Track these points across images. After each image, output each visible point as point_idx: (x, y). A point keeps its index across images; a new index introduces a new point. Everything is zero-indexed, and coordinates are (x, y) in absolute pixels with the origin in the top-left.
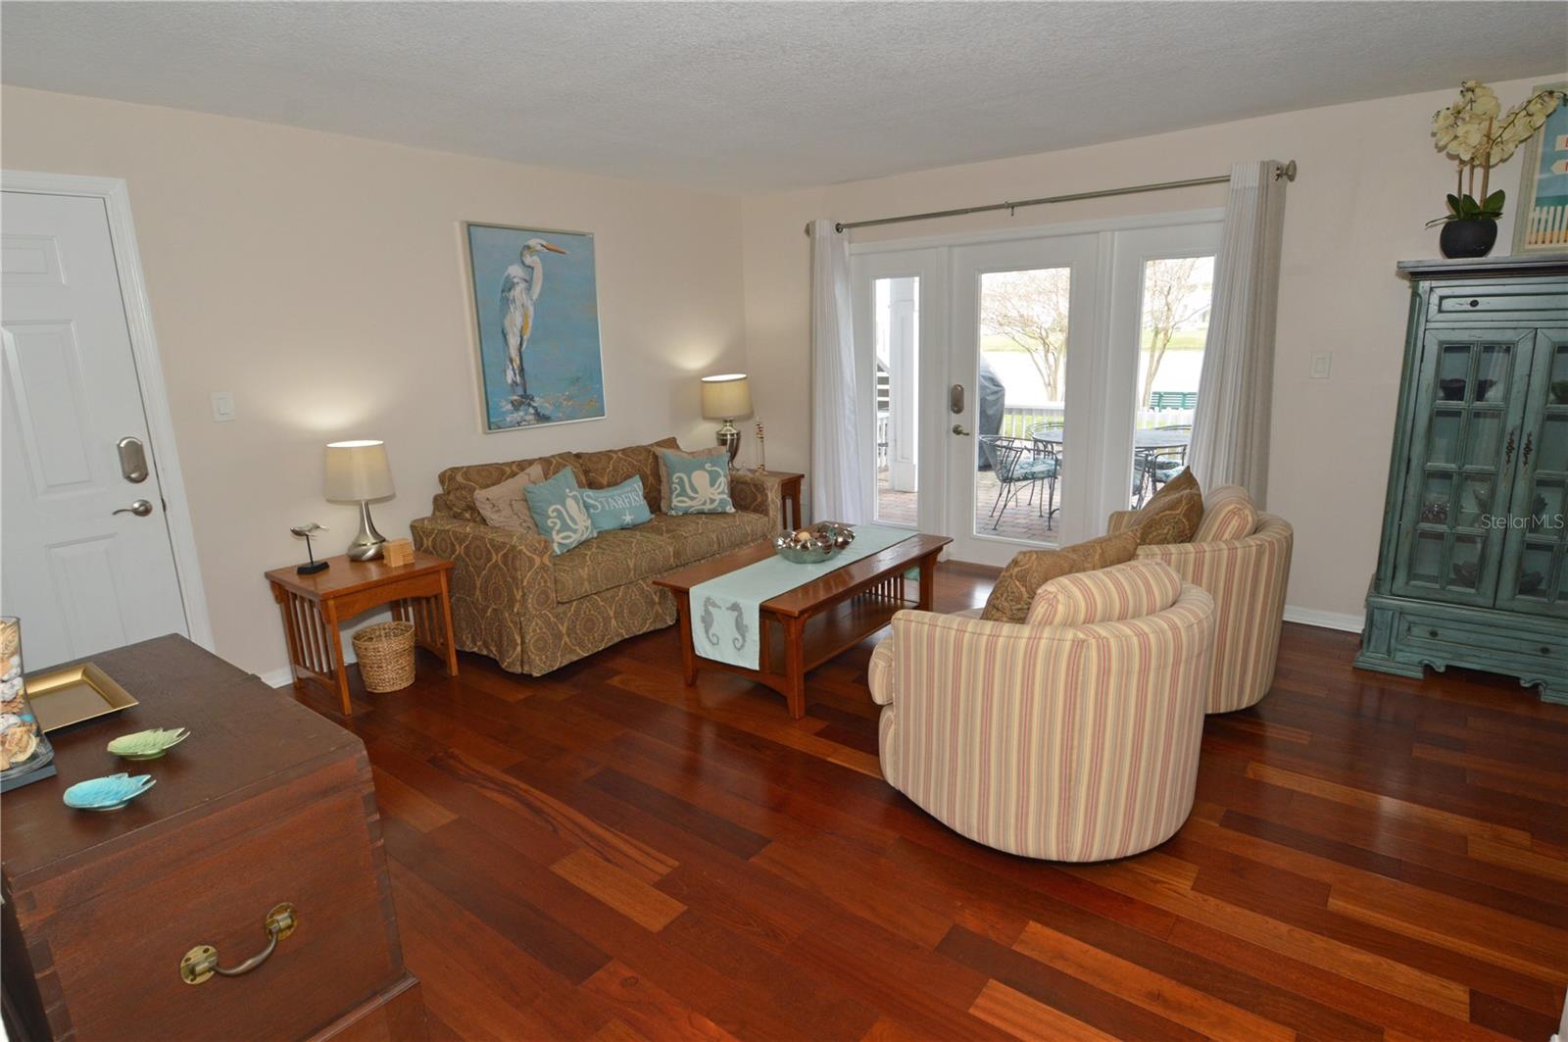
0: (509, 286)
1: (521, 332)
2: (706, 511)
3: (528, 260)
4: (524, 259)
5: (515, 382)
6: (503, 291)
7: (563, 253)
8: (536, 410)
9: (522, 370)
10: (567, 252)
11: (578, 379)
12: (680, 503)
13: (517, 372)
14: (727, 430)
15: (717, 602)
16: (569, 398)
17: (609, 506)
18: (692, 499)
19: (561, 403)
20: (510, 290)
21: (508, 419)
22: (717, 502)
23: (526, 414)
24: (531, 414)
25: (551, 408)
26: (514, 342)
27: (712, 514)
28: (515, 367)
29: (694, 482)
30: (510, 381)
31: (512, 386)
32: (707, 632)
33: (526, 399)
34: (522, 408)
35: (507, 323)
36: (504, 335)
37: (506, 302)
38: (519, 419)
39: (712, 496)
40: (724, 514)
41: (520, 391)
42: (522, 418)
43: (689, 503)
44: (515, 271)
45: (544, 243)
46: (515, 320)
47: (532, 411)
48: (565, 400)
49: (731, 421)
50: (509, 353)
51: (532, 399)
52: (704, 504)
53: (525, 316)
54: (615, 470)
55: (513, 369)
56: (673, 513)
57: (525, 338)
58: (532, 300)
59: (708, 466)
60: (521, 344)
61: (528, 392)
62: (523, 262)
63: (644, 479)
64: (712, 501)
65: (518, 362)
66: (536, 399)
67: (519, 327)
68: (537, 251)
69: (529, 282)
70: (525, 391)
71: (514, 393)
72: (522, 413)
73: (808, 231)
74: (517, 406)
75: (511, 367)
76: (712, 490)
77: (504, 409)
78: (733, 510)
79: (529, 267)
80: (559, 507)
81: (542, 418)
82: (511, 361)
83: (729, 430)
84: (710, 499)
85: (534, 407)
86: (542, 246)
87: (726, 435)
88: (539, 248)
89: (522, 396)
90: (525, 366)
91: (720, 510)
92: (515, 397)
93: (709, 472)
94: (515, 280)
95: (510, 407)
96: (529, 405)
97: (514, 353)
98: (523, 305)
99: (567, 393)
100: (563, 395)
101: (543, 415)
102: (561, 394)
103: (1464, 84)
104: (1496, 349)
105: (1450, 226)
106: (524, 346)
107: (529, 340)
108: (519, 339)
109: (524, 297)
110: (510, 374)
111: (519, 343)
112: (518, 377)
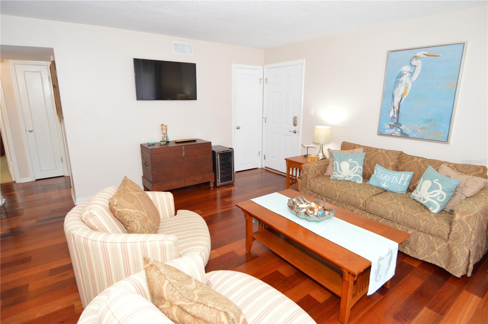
0: (401, 75)
1: (402, 95)
3: (414, 63)
4: (412, 62)
5: (394, 117)
6: (397, 78)
7: (439, 56)
8: (402, 130)
9: (398, 111)
10: (440, 56)
11: (431, 120)
13: (396, 113)
16: (423, 128)
19: (416, 130)
20: (401, 77)
21: (387, 132)
23: (396, 131)
24: (398, 132)
25: (410, 131)
26: (397, 99)
28: (395, 110)
30: (391, 116)
31: (392, 118)
33: (397, 124)
34: (394, 128)
35: (396, 92)
36: (393, 97)
37: (397, 83)
41: (395, 121)
42: (393, 132)
44: (406, 69)
45: (426, 53)
46: (400, 90)
47: (399, 130)
48: (419, 128)
50: (393, 104)
51: (401, 125)
53: (406, 88)
55: (394, 111)
57: (404, 98)
58: (411, 81)
60: (401, 101)
61: (399, 122)
62: (411, 64)
65: (397, 108)
66: (403, 126)
67: (402, 93)
68: (421, 58)
69: (412, 73)
70: (398, 121)
71: (392, 121)
72: (393, 130)
74: (392, 127)
75: (393, 110)
77: (385, 127)
79: (414, 66)
82: (394, 108)
85: (400, 129)
86: (425, 54)
88: (422, 56)
89: (395, 123)
90: (400, 111)
92: (392, 123)
94: (404, 73)
95: (388, 126)
96: (398, 127)
97: (396, 104)
98: (406, 84)
99: (421, 126)
100: (419, 126)
101: (405, 133)
102: (418, 126)
106: (402, 102)
107: (405, 99)
108: (400, 98)
109: (408, 80)
110: (392, 114)
111: (400, 100)
112: (395, 115)
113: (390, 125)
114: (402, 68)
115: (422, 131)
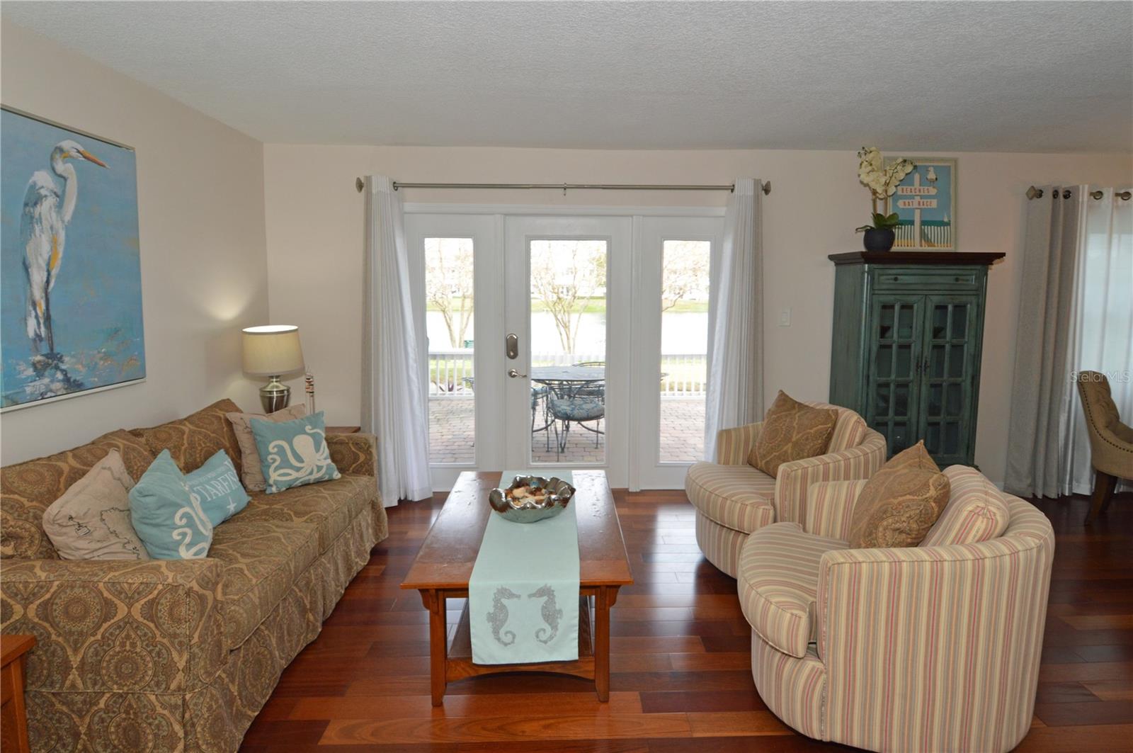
0: (34, 199)
1: (48, 264)
2: (311, 482)
3: (60, 167)
4: (55, 164)
5: (38, 337)
6: (26, 205)
7: (103, 166)
8: (66, 375)
9: (48, 318)
10: (107, 166)
11: (117, 331)
12: (278, 477)
13: (42, 321)
14: (273, 387)
15: (514, 591)
16: (106, 356)
17: (211, 497)
18: (298, 469)
19: (96, 364)
20: (36, 204)
21: (28, 390)
22: (325, 467)
23: (52, 381)
24: (59, 381)
25: (84, 370)
26: (38, 277)
27: (319, 482)
28: (40, 314)
29: (296, 448)
30: (31, 334)
31: (34, 340)
32: (496, 632)
33: (53, 358)
34: (46, 373)
35: (30, 249)
36: (26, 268)
37: (30, 220)
38: (43, 389)
39: (319, 464)
40: (330, 480)
41: (45, 350)
42: (47, 386)
43: (295, 475)
44: (43, 179)
45: (81, 149)
46: (41, 248)
47: (60, 376)
48: (101, 359)
49: (277, 377)
50: (32, 295)
51: (60, 359)
52: (311, 473)
53: (54, 242)
54: (192, 445)
55: (37, 317)
56: (274, 489)
57: (54, 272)
58: (63, 222)
59: (308, 428)
60: (48, 282)
61: (56, 351)
62: (54, 170)
63: (227, 453)
64: (319, 468)
65: (43, 306)
66: (66, 359)
67: (46, 256)
68: (71, 157)
69: (60, 197)
70: (52, 349)
71: (37, 351)
72: (46, 380)
73: (360, 186)
74: (40, 369)
75: (33, 313)
76: (318, 456)
77: (25, 376)
78: (339, 476)
79: (61, 176)
80: (187, 509)
81: (73, 385)
82: (34, 304)
83: (275, 387)
84: (317, 466)
85: (62, 371)
86: (79, 152)
87: (271, 392)
88: (74, 153)
89: (46, 356)
90: (52, 313)
91: (327, 478)
92: (39, 358)
93: (313, 435)
94: (43, 192)
95: (30, 372)
96: (57, 368)
97: (38, 294)
98: (52, 228)
99: (103, 350)
100: (99, 352)
101: (75, 381)
102: (96, 352)
103: (863, 148)
104: (907, 307)
105: (869, 233)
106: (52, 285)
107: (58, 276)
108: (46, 274)
109: (54, 215)
110: (32, 323)
111: (45, 279)
112: (43, 329)
113: (34, 365)
114: (32, 174)
115: (106, 364)
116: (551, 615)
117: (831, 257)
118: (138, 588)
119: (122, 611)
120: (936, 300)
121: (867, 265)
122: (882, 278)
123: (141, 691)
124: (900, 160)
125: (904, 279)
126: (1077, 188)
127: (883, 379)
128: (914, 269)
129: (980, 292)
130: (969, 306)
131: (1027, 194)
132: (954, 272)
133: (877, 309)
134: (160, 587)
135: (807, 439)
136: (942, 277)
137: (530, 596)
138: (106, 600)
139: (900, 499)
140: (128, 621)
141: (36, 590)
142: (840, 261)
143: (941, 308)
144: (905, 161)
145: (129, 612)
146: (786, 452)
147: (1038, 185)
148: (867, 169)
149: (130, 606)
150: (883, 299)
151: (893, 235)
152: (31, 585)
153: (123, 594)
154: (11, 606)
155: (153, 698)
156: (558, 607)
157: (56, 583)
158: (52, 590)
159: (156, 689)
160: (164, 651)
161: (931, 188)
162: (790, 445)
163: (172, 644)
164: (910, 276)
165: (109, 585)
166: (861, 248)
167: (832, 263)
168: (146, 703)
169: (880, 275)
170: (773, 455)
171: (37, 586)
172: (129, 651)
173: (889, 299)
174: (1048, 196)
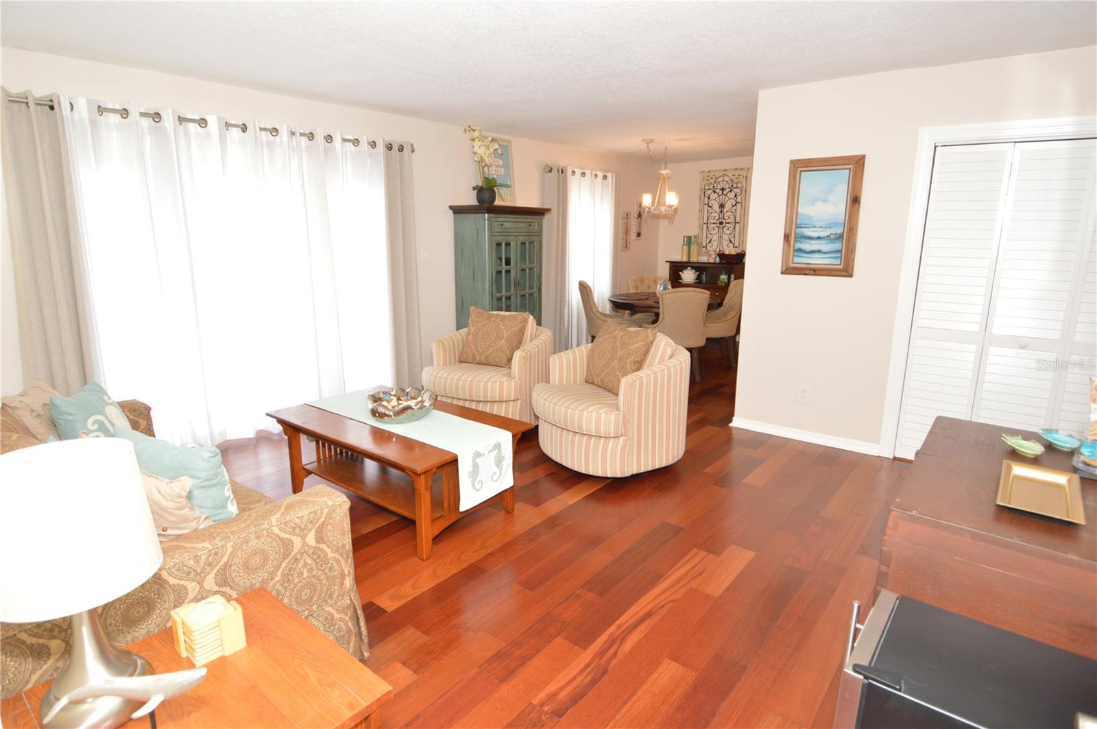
15: (482, 452)
32: (473, 484)
103: (469, 126)
104: (508, 244)
105: (480, 190)
116: (499, 461)
117: (451, 207)
118: (309, 518)
119: (297, 542)
120: (521, 239)
121: (486, 215)
122: (496, 223)
123: (320, 609)
124: (490, 139)
125: (507, 225)
126: (566, 168)
127: (499, 295)
128: (511, 218)
129: (539, 233)
130: (535, 243)
131: (544, 169)
132: (527, 220)
133: (494, 245)
134: (326, 511)
135: (514, 335)
136: (521, 223)
137: (488, 453)
138: (282, 540)
139: (635, 346)
140: (303, 552)
141: (210, 559)
142: (457, 210)
143: (523, 243)
144: (493, 140)
145: (304, 542)
146: (502, 345)
147: (550, 164)
148: (477, 143)
149: (303, 538)
150: (496, 238)
151: (494, 191)
152: (203, 557)
153: (298, 529)
154: (186, 587)
155: (329, 609)
156: (503, 455)
157: (229, 545)
158: (229, 552)
159: (329, 601)
160: (335, 564)
161: (500, 161)
162: (503, 340)
163: (341, 555)
164: (509, 222)
165: (282, 526)
166: (476, 203)
167: (451, 212)
168: (326, 615)
169: (494, 222)
170: (491, 350)
171: (209, 556)
172: (308, 577)
173: (499, 239)
174: (555, 171)
